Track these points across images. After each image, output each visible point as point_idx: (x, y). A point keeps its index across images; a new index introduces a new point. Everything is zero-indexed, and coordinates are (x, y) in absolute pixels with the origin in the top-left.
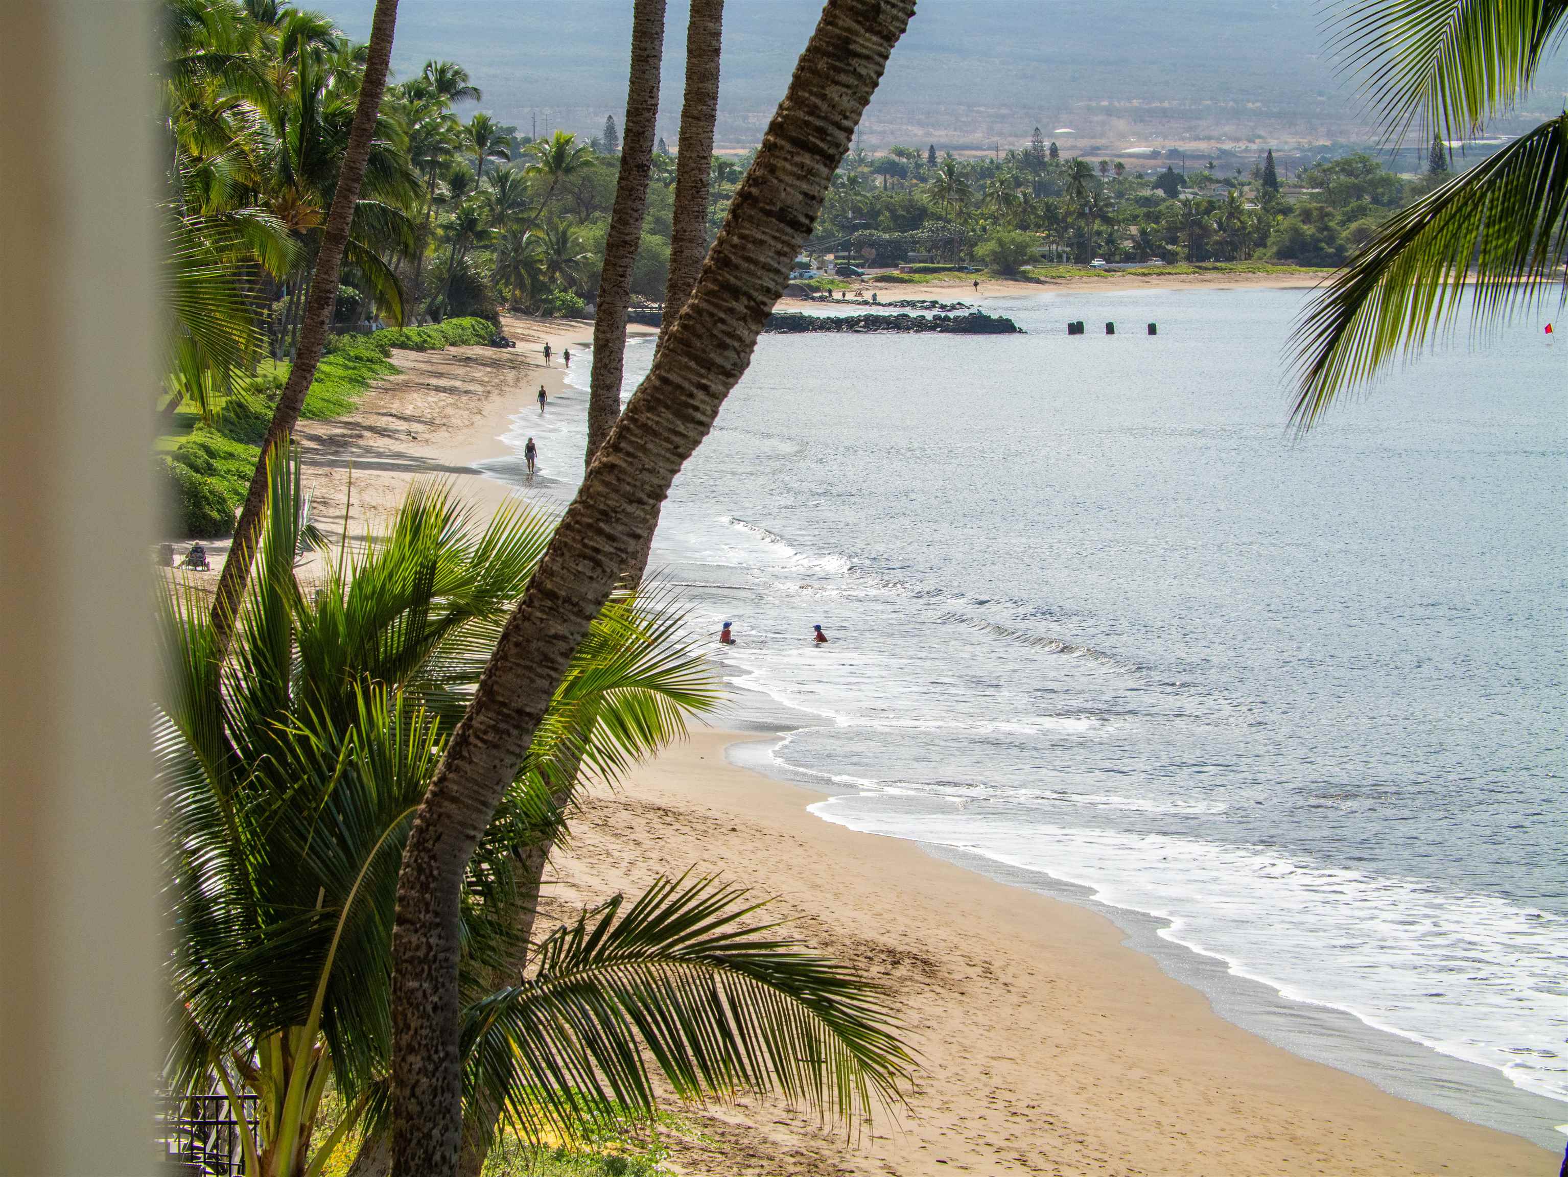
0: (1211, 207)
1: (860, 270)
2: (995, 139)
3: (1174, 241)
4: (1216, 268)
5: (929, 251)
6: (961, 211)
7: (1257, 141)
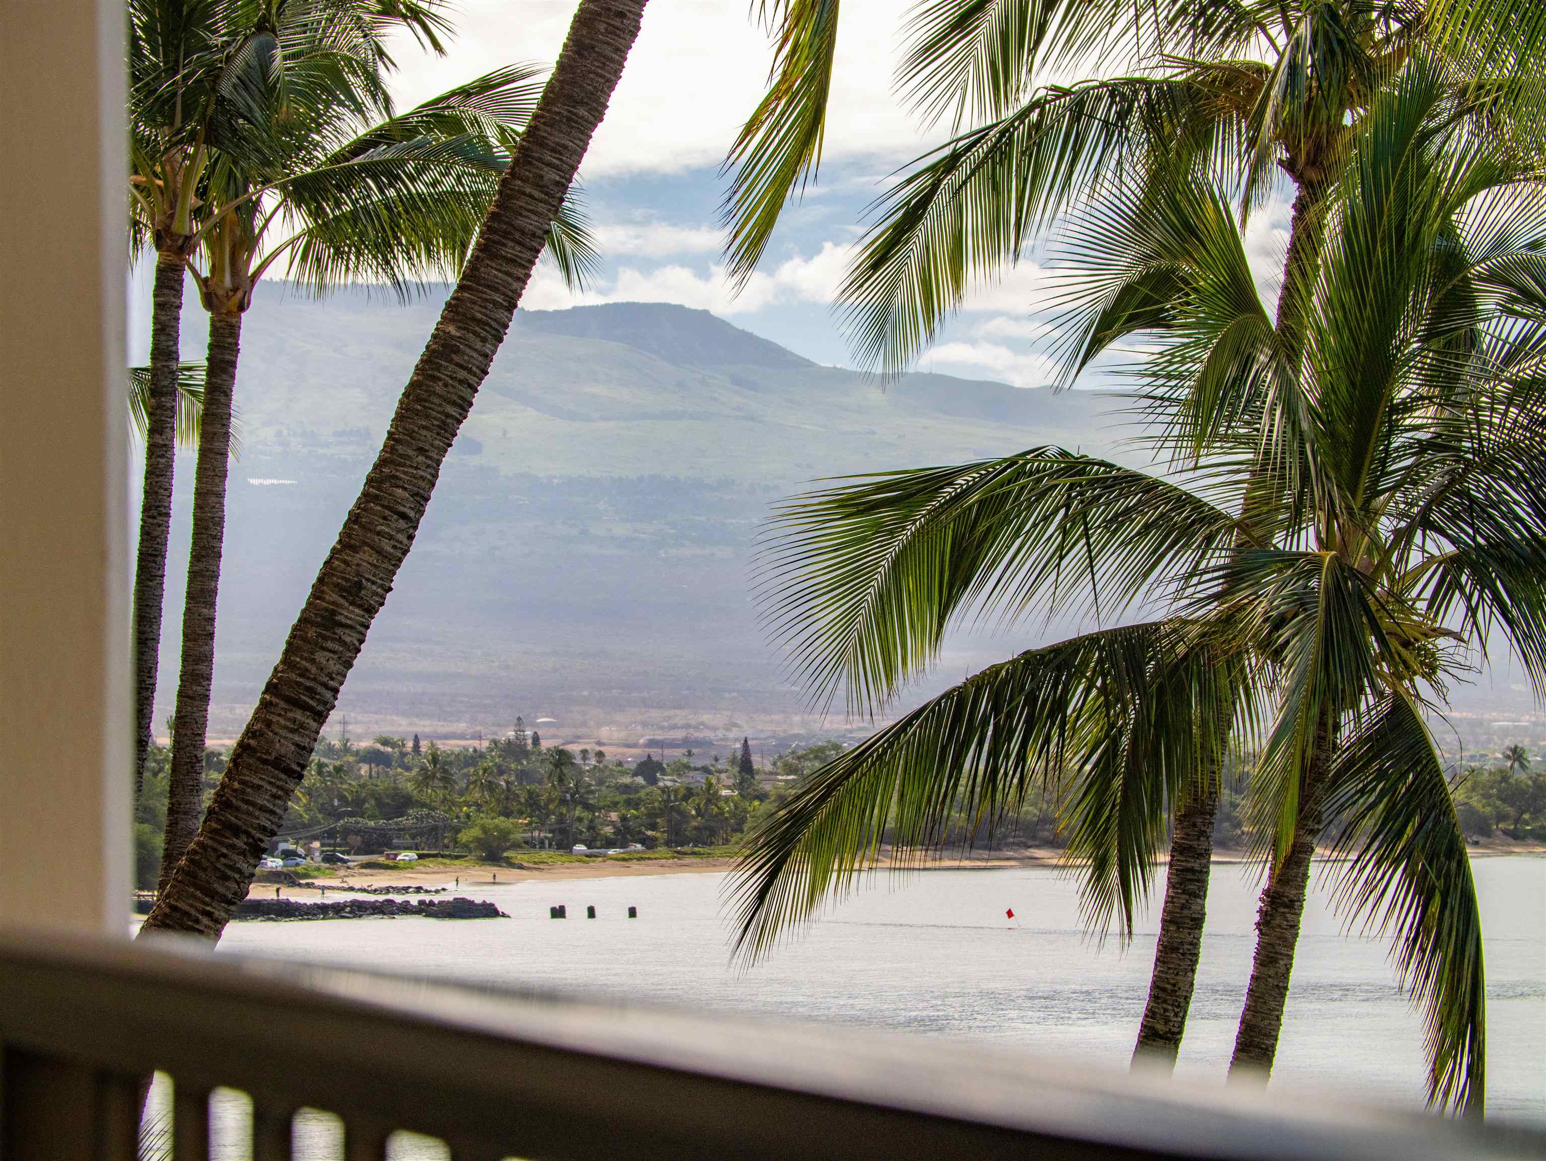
0: (689, 793)
1: (346, 857)
2: (478, 728)
3: (653, 827)
4: (694, 853)
5: (413, 838)
6: (445, 799)
7: (734, 729)
